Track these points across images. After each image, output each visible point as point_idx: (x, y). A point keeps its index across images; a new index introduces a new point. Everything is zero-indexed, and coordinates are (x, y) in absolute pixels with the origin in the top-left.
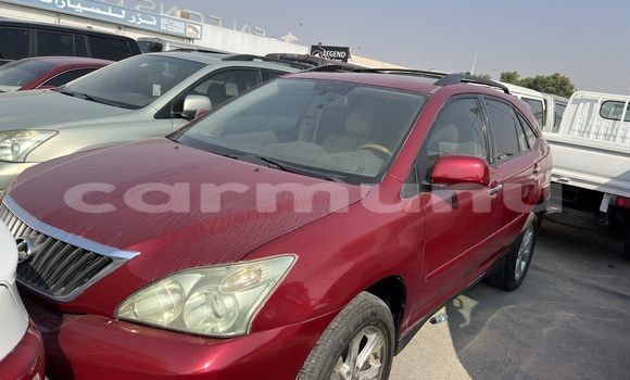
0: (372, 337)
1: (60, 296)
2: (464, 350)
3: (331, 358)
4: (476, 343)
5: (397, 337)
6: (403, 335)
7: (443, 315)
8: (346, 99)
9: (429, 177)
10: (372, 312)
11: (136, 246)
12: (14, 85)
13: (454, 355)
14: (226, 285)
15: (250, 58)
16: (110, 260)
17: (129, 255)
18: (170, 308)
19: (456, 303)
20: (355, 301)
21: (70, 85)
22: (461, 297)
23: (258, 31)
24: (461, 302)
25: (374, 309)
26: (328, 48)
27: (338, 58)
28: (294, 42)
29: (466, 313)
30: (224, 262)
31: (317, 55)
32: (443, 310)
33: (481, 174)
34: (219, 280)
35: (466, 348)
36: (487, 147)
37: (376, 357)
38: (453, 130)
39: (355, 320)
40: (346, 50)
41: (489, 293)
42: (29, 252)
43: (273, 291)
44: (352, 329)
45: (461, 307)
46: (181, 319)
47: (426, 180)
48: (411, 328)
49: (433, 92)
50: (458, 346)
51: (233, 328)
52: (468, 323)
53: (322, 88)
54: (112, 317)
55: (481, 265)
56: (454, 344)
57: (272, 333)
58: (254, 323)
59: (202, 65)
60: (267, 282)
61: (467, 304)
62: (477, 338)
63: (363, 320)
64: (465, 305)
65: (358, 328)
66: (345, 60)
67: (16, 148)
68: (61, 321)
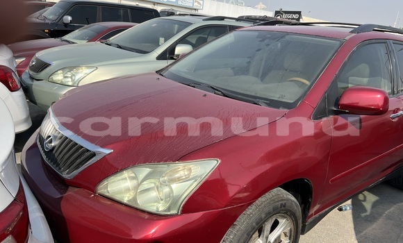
0: (282, 221)
1: (66, 175)
2: (362, 234)
3: (246, 236)
4: (373, 229)
5: (304, 221)
6: (310, 220)
7: (349, 205)
8: (279, 44)
9: (337, 104)
10: (281, 204)
11: (111, 146)
12: (84, 39)
13: (354, 237)
14: (166, 178)
15: (222, 18)
16: (94, 155)
17: (107, 151)
18: (128, 190)
19: (361, 197)
20: (268, 196)
21: (112, 39)
22: (366, 193)
23: (240, 3)
24: (365, 196)
25: (283, 202)
26: (286, 12)
27: (294, 19)
28: (263, 9)
29: (368, 206)
30: (166, 161)
31: (279, 17)
32: (349, 202)
33: (381, 103)
34: (161, 174)
35: (364, 232)
36: (392, 81)
37: (286, 235)
38: (364, 68)
39: (266, 210)
40: (299, 13)
41: (389, 191)
42: (53, 144)
43: (199, 185)
44: (263, 216)
45: (365, 200)
46: (135, 199)
47: (335, 106)
48: (317, 215)
49: (347, 38)
50: (358, 230)
51: (169, 209)
52: (368, 213)
53: (263, 37)
54: (94, 191)
55: (383, 171)
56: (355, 228)
57: (196, 216)
58: (184, 207)
59: (189, 24)
60: (195, 178)
61: (369, 199)
62: (374, 226)
63: (274, 210)
64: (368, 199)
65: (269, 215)
66: (298, 19)
67: (73, 78)
68: (66, 191)
